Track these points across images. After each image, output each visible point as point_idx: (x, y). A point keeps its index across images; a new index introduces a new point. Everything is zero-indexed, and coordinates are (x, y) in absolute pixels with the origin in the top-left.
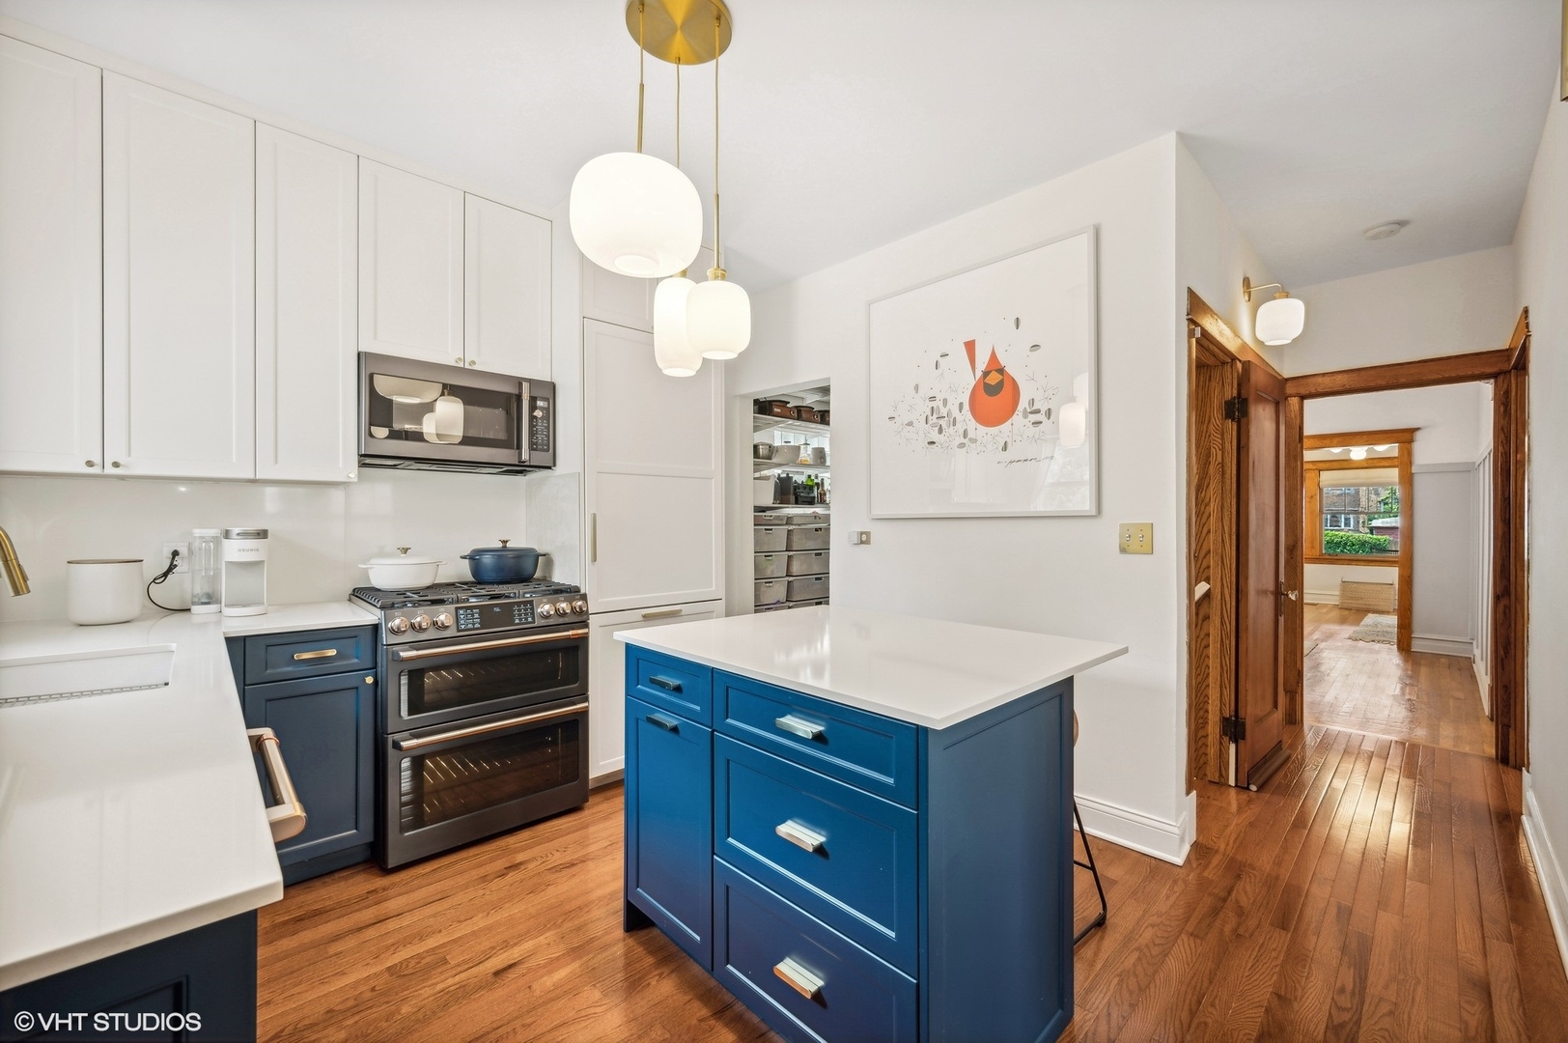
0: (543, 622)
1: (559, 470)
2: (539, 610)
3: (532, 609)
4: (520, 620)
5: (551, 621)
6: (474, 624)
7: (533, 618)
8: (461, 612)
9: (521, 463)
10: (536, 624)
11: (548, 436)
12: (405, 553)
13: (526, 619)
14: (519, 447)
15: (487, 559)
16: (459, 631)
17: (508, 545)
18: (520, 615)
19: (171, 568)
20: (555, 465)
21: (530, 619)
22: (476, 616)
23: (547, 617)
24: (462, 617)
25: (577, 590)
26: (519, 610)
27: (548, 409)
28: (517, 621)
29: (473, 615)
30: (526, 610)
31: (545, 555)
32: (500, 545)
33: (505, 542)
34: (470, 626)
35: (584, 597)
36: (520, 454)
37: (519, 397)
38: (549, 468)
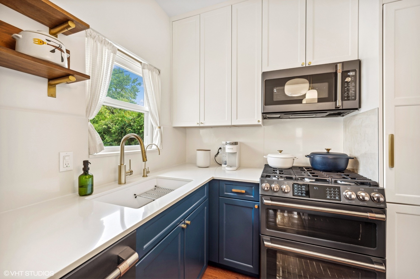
0: (347, 202)
1: (362, 110)
2: (344, 193)
3: (339, 192)
4: (331, 197)
5: (353, 203)
6: (302, 194)
7: (340, 197)
8: (296, 186)
9: (337, 108)
10: (341, 202)
11: (355, 91)
12: (281, 152)
13: (335, 197)
14: (336, 100)
15: (318, 158)
16: (294, 195)
17: (330, 151)
18: (330, 194)
19: (218, 153)
20: (360, 107)
21: (337, 198)
22: (304, 189)
23: (350, 199)
24: (296, 188)
25: (376, 185)
26: (331, 191)
27: (355, 76)
28: (328, 197)
29: (302, 189)
30: (335, 192)
31: (353, 158)
32: (326, 151)
33: (328, 150)
34: (300, 194)
35: (382, 192)
36: (336, 104)
37: (336, 74)
38: (357, 109)
